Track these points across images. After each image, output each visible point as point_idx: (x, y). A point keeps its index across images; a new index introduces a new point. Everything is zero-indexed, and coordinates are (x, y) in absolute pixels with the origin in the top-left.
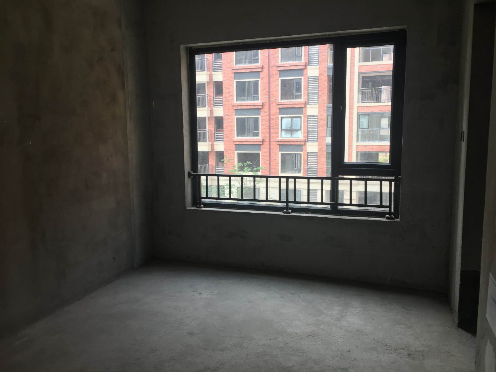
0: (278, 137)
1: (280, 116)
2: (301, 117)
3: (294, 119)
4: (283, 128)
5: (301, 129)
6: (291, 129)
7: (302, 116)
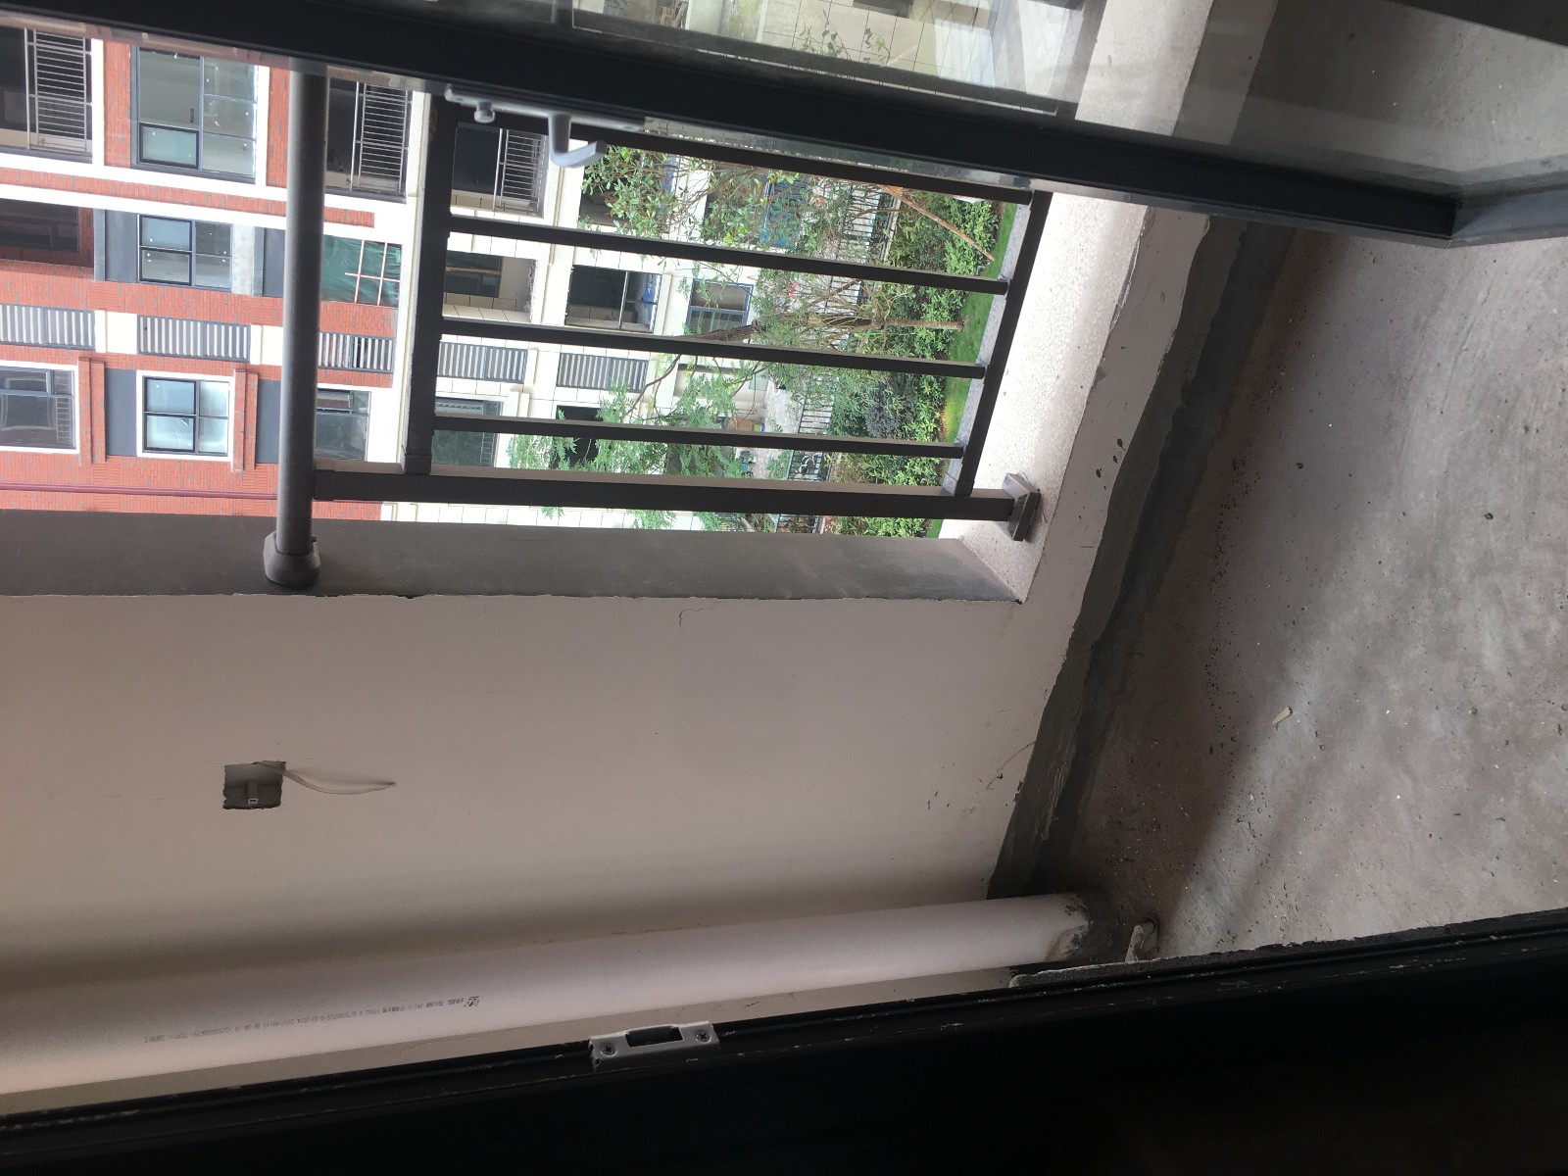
0: (226, 464)
1: (140, 453)
2: (146, 380)
3: (153, 403)
4: (189, 445)
5: (194, 382)
6: (194, 418)
7: (140, 374)
